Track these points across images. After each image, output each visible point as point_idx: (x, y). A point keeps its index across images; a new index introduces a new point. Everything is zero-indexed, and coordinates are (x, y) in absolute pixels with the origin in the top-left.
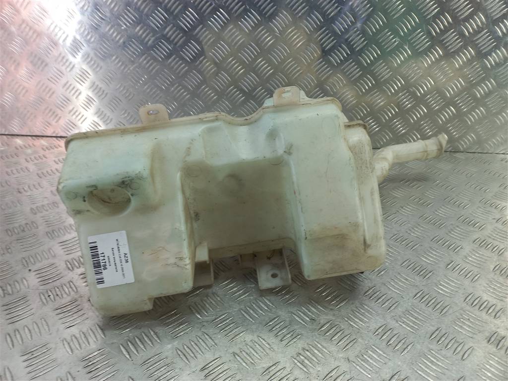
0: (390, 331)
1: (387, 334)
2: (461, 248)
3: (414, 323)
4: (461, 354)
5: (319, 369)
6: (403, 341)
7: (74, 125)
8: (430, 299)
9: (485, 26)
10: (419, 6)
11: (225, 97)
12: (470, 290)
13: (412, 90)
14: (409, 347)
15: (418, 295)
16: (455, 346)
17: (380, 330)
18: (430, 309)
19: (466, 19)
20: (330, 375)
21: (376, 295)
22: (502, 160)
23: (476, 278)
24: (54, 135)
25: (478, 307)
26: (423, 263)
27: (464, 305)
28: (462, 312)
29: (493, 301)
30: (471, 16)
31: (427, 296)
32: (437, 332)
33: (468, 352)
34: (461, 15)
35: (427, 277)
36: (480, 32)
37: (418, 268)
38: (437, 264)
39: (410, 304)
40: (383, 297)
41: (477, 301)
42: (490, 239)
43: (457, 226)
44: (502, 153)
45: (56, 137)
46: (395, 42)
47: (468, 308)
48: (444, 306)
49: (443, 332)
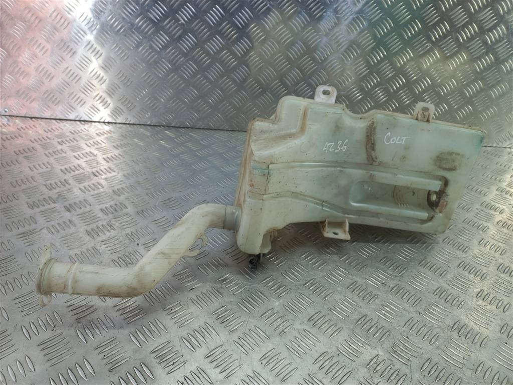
0: (445, 292)
1: (443, 294)
2: (488, 228)
3: (462, 286)
4: (502, 308)
5: (398, 319)
6: (457, 299)
7: (98, 109)
8: (470, 268)
9: (505, 36)
10: (451, 15)
11: (269, 90)
12: (501, 261)
13: (437, 90)
14: (462, 304)
15: (461, 265)
16: (497, 302)
17: (438, 291)
18: (472, 276)
19: (490, 30)
20: (408, 324)
21: (428, 265)
22: (509, 154)
23: (504, 252)
24: (77, 119)
25: (508, 273)
26: (460, 240)
27: (498, 272)
30: (495, 27)
31: (468, 266)
32: (481, 293)
33: (507, 307)
34: (486, 26)
35: (465, 251)
36: (500, 41)
37: (457, 244)
38: (471, 240)
39: (456, 272)
40: (434, 267)
41: (507, 269)
42: (510, 221)
43: (482, 210)
44: (508, 147)
45: (80, 121)
46: (427, 46)
47: (501, 275)
48: (483, 273)
49: (486, 293)
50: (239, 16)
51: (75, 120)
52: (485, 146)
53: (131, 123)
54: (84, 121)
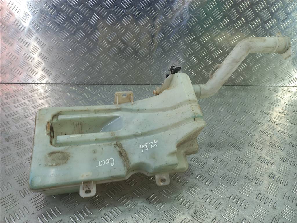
0: (227, 176)
1: (226, 178)
2: (254, 135)
3: (237, 171)
4: (259, 183)
5: (199, 195)
6: (234, 180)
8: (243, 160)
9: (260, 24)
10: (229, 14)
12: (260, 155)
14: (237, 183)
15: (237, 159)
16: (256, 180)
17: (223, 176)
18: (243, 165)
19: (252, 21)
20: (204, 197)
21: (218, 160)
22: (269, 90)
23: (262, 149)
25: (263, 162)
26: (238, 144)
27: (258, 162)
28: (257, 165)
29: (270, 159)
30: (254, 19)
31: (241, 159)
32: (247, 175)
33: (261, 183)
34: (249, 19)
35: (241, 150)
36: (258, 27)
37: (236, 146)
38: (244, 143)
39: (234, 163)
40: (222, 161)
41: (263, 160)
42: (267, 130)
43: (251, 125)
44: (268, 85)
46: (218, 31)
47: (259, 163)
48: (249, 163)
49: (250, 175)
50: (108, 19)
51: (17, 83)
52: (256, 86)
53: (50, 83)
54: (23, 84)
